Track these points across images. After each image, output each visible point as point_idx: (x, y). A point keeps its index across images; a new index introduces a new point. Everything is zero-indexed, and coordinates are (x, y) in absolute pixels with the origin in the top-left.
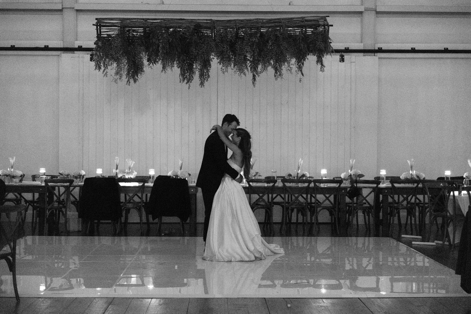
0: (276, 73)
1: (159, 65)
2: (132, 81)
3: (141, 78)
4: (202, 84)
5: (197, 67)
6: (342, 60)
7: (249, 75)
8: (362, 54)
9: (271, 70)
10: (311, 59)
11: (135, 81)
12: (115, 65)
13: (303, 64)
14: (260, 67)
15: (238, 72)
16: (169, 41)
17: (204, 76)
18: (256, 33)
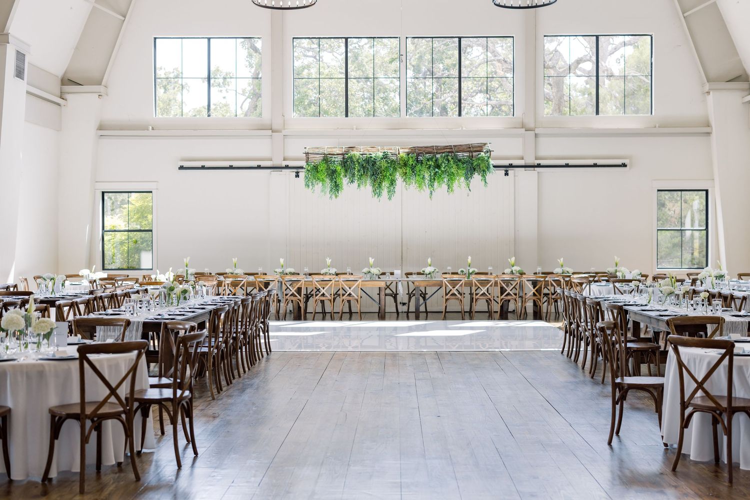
0: (449, 188)
1: (356, 183)
2: (334, 196)
3: (341, 194)
4: (390, 198)
5: (386, 184)
6: (506, 174)
7: (427, 190)
8: (524, 169)
9: (444, 186)
10: (477, 177)
11: (336, 197)
12: (320, 184)
13: (470, 181)
14: (436, 184)
15: (418, 189)
16: (363, 165)
17: (391, 192)
18: (431, 159)
